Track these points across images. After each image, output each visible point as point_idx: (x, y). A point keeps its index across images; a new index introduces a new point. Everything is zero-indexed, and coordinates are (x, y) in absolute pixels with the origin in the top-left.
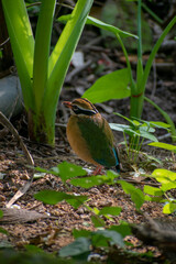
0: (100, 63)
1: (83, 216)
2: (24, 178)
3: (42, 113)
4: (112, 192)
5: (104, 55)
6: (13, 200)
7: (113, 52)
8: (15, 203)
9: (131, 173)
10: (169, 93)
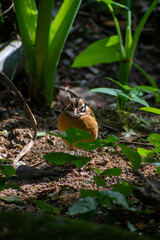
0: (87, 27)
1: (82, 174)
2: (27, 136)
3: (42, 76)
4: (107, 151)
5: (91, 20)
6: (19, 157)
7: (98, 17)
8: (21, 159)
9: (123, 134)
10: (149, 56)
